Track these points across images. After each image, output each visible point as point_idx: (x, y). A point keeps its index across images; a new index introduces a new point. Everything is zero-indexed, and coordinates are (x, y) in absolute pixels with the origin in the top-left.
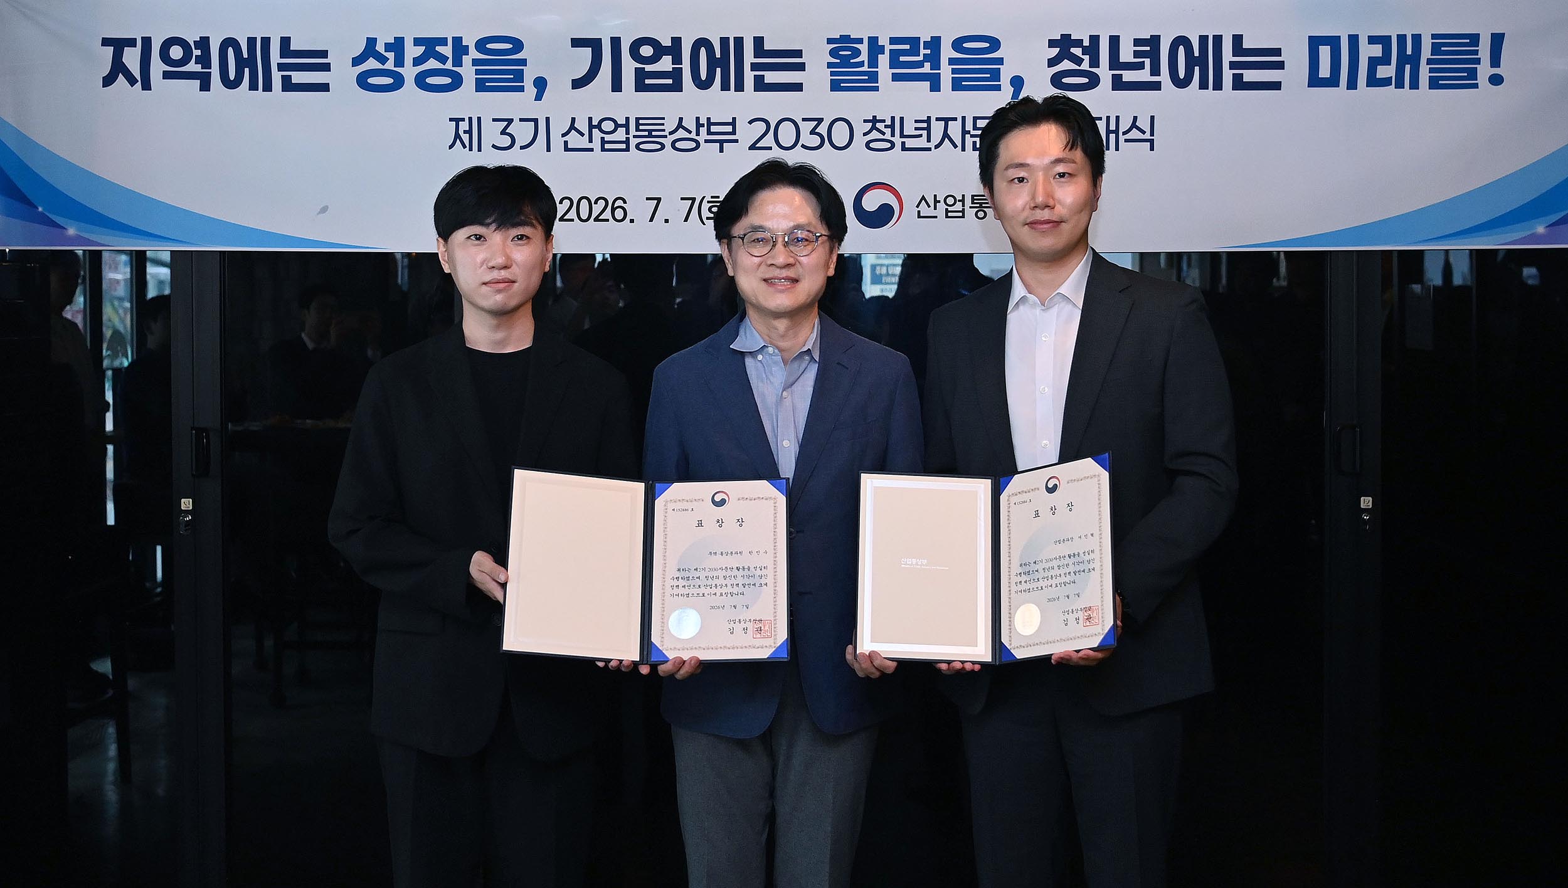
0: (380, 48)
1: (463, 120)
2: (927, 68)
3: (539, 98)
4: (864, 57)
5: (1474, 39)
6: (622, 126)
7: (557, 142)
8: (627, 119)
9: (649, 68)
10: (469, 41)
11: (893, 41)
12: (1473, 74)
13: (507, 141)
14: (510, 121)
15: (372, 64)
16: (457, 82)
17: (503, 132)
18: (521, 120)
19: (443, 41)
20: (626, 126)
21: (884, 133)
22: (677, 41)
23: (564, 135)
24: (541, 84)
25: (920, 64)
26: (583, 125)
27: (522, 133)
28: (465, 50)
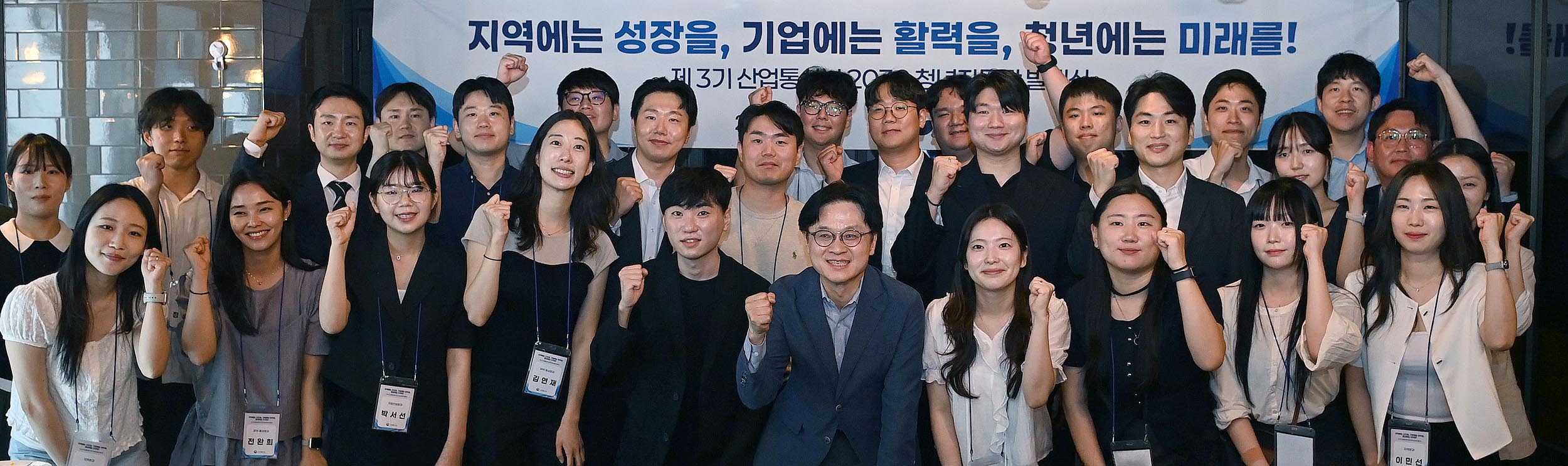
0: (631, 27)
1: (680, 70)
2: (954, 41)
3: (724, 57)
4: (916, 34)
5: (1279, 25)
6: (773, 74)
7: (735, 83)
8: (776, 70)
9: (789, 40)
10: (684, 24)
11: (934, 25)
12: (1278, 46)
13: (705, 82)
14: (708, 70)
15: (626, 37)
16: (676, 47)
17: (703, 77)
18: (714, 70)
19: (669, 24)
20: (776, 74)
21: (928, 79)
22: (806, 24)
23: (739, 79)
24: (725, 49)
25: (950, 39)
26: (750, 74)
27: (714, 77)
28: (682, 29)
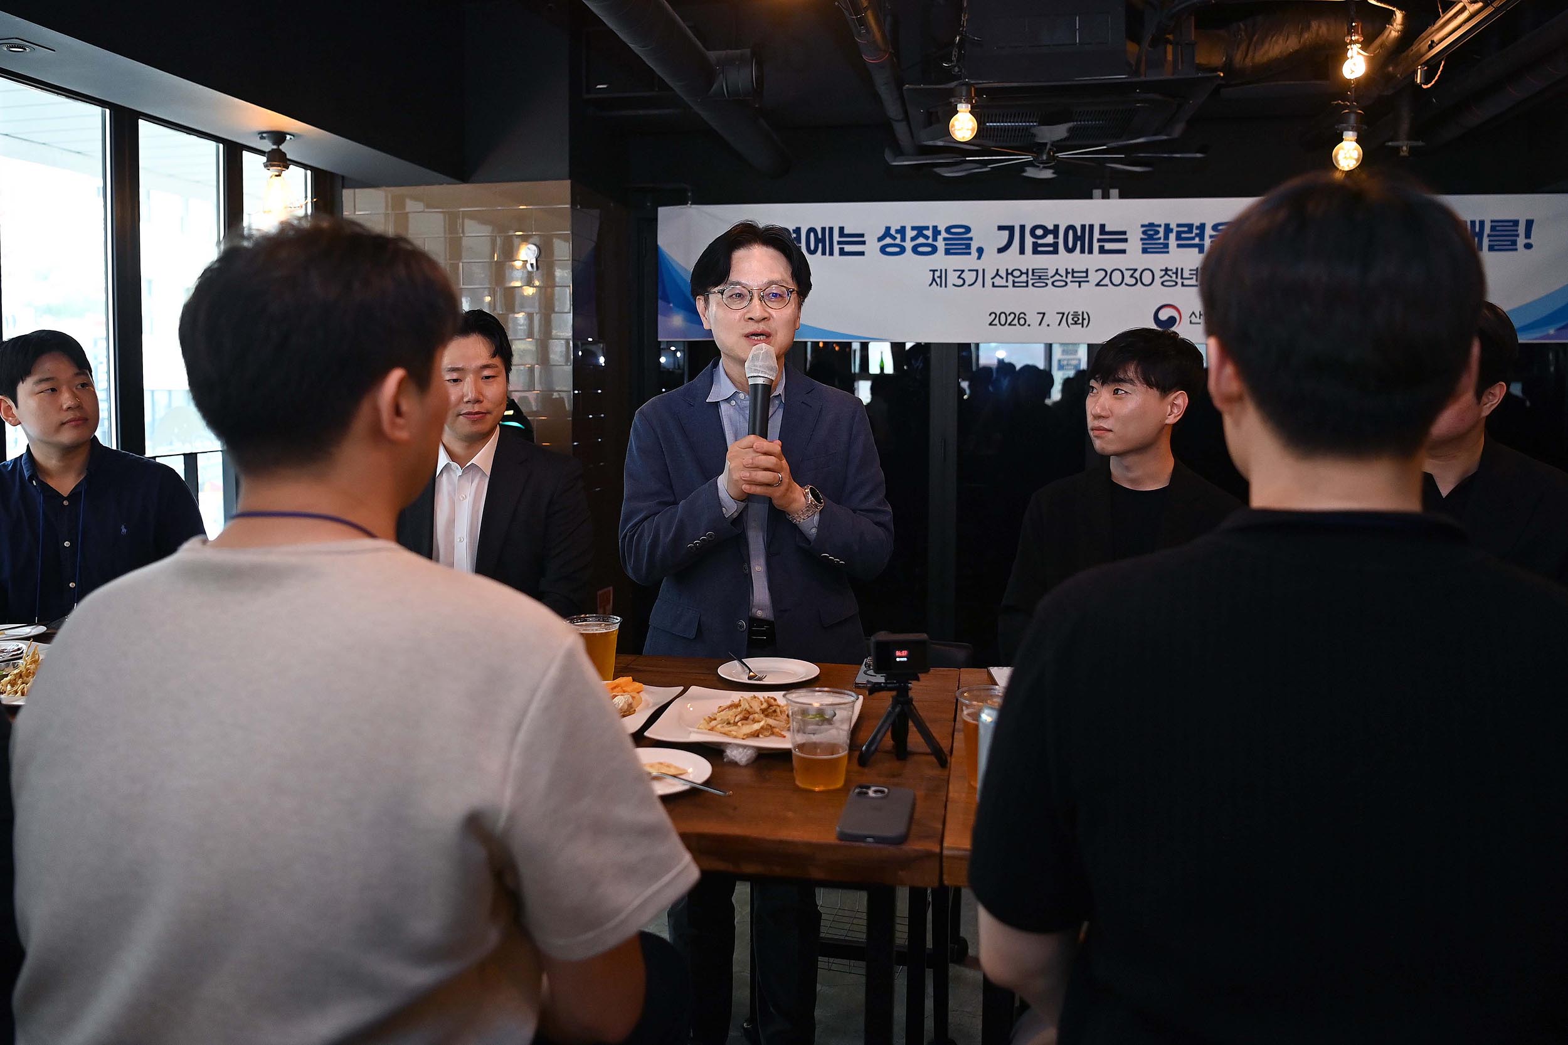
0: (893, 232)
1: (937, 270)
2: (1197, 241)
3: (979, 258)
4: (1161, 235)
5: (1516, 223)
6: (1024, 273)
7: (988, 282)
8: (1027, 270)
9: (1040, 241)
10: (942, 228)
11: (1179, 226)
12: (1514, 243)
13: (961, 282)
14: (963, 271)
15: (888, 241)
16: (934, 250)
17: (959, 277)
18: (969, 270)
19: (927, 228)
20: (1027, 273)
21: (1171, 277)
22: (1057, 227)
23: (992, 278)
24: (980, 251)
25: (1193, 239)
26: (1003, 273)
27: (969, 277)
28: (939, 233)
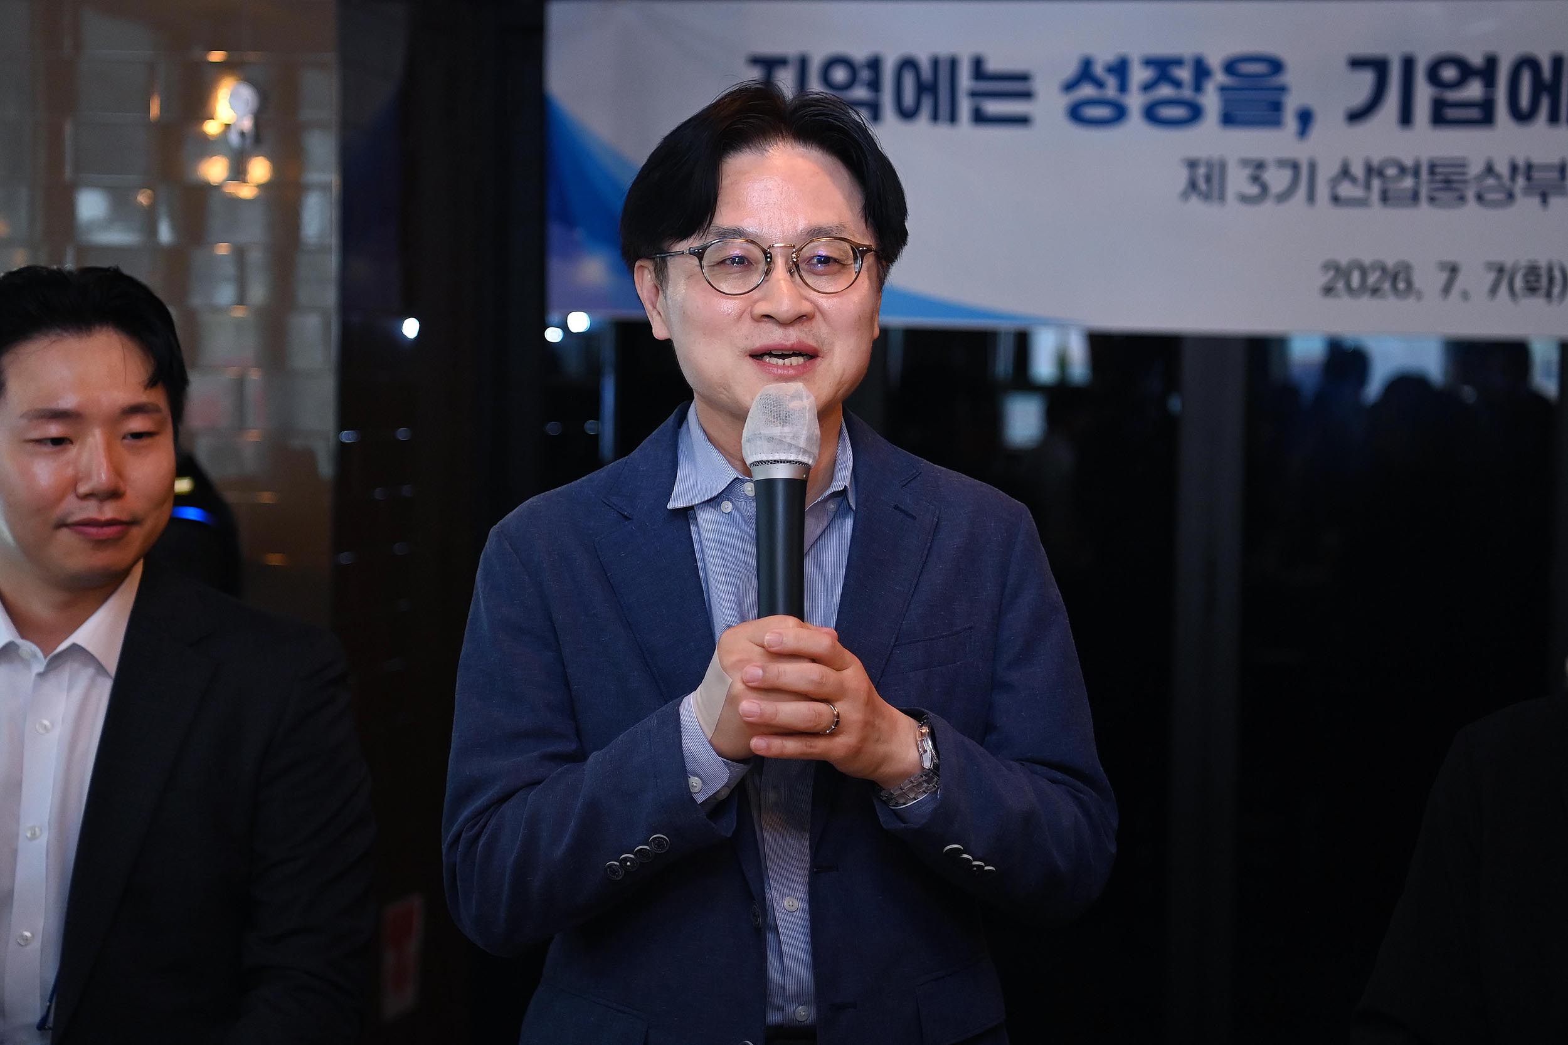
0: (1098, 70)
1: (1201, 163)
3: (1302, 135)
6: (1410, 172)
7: (1323, 191)
8: (1418, 163)
9: (1450, 96)
10: (1215, 61)
13: (1257, 189)
14: (1262, 165)
15: (1087, 91)
16: (1195, 113)
17: (1253, 179)
18: (1278, 164)
19: (1178, 62)
20: (1416, 173)
22: (1492, 62)
23: (1332, 183)
24: (1305, 118)
26: (1358, 170)
27: (1278, 180)
28: (1209, 74)
